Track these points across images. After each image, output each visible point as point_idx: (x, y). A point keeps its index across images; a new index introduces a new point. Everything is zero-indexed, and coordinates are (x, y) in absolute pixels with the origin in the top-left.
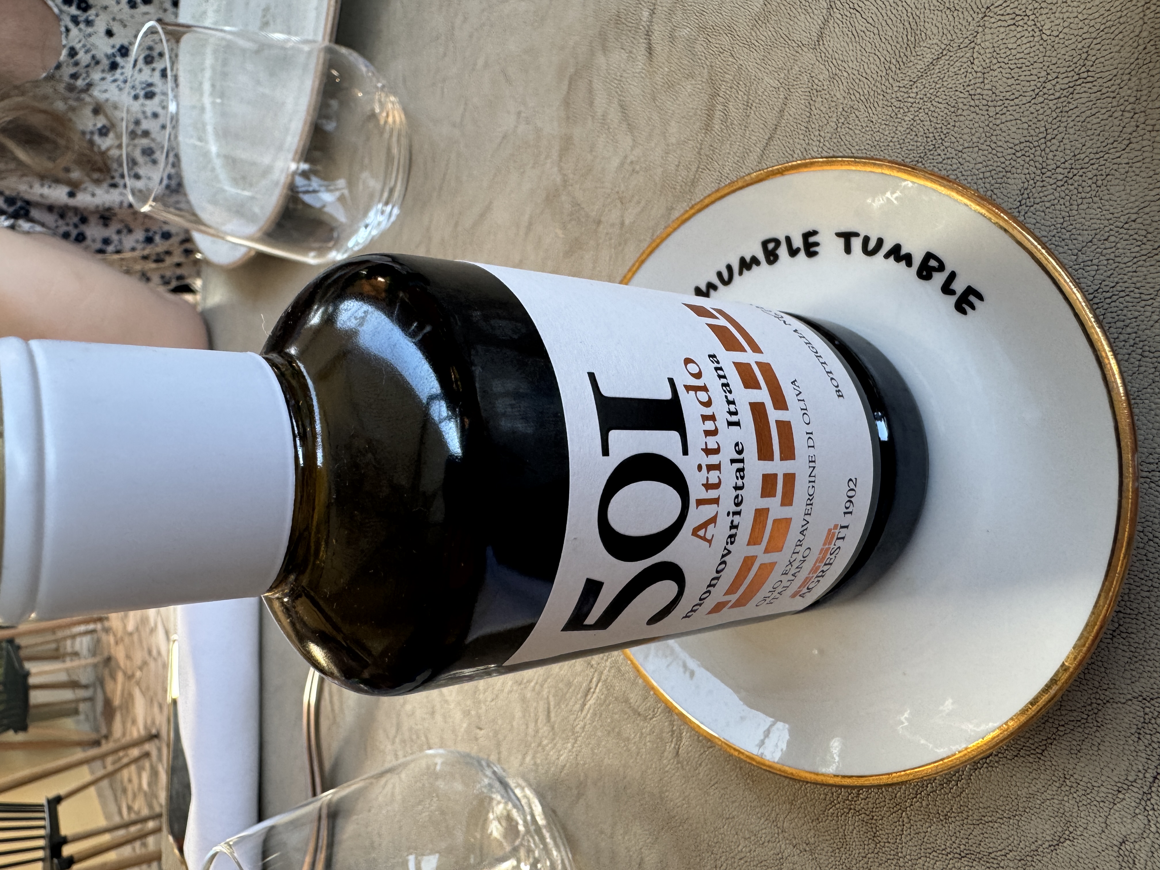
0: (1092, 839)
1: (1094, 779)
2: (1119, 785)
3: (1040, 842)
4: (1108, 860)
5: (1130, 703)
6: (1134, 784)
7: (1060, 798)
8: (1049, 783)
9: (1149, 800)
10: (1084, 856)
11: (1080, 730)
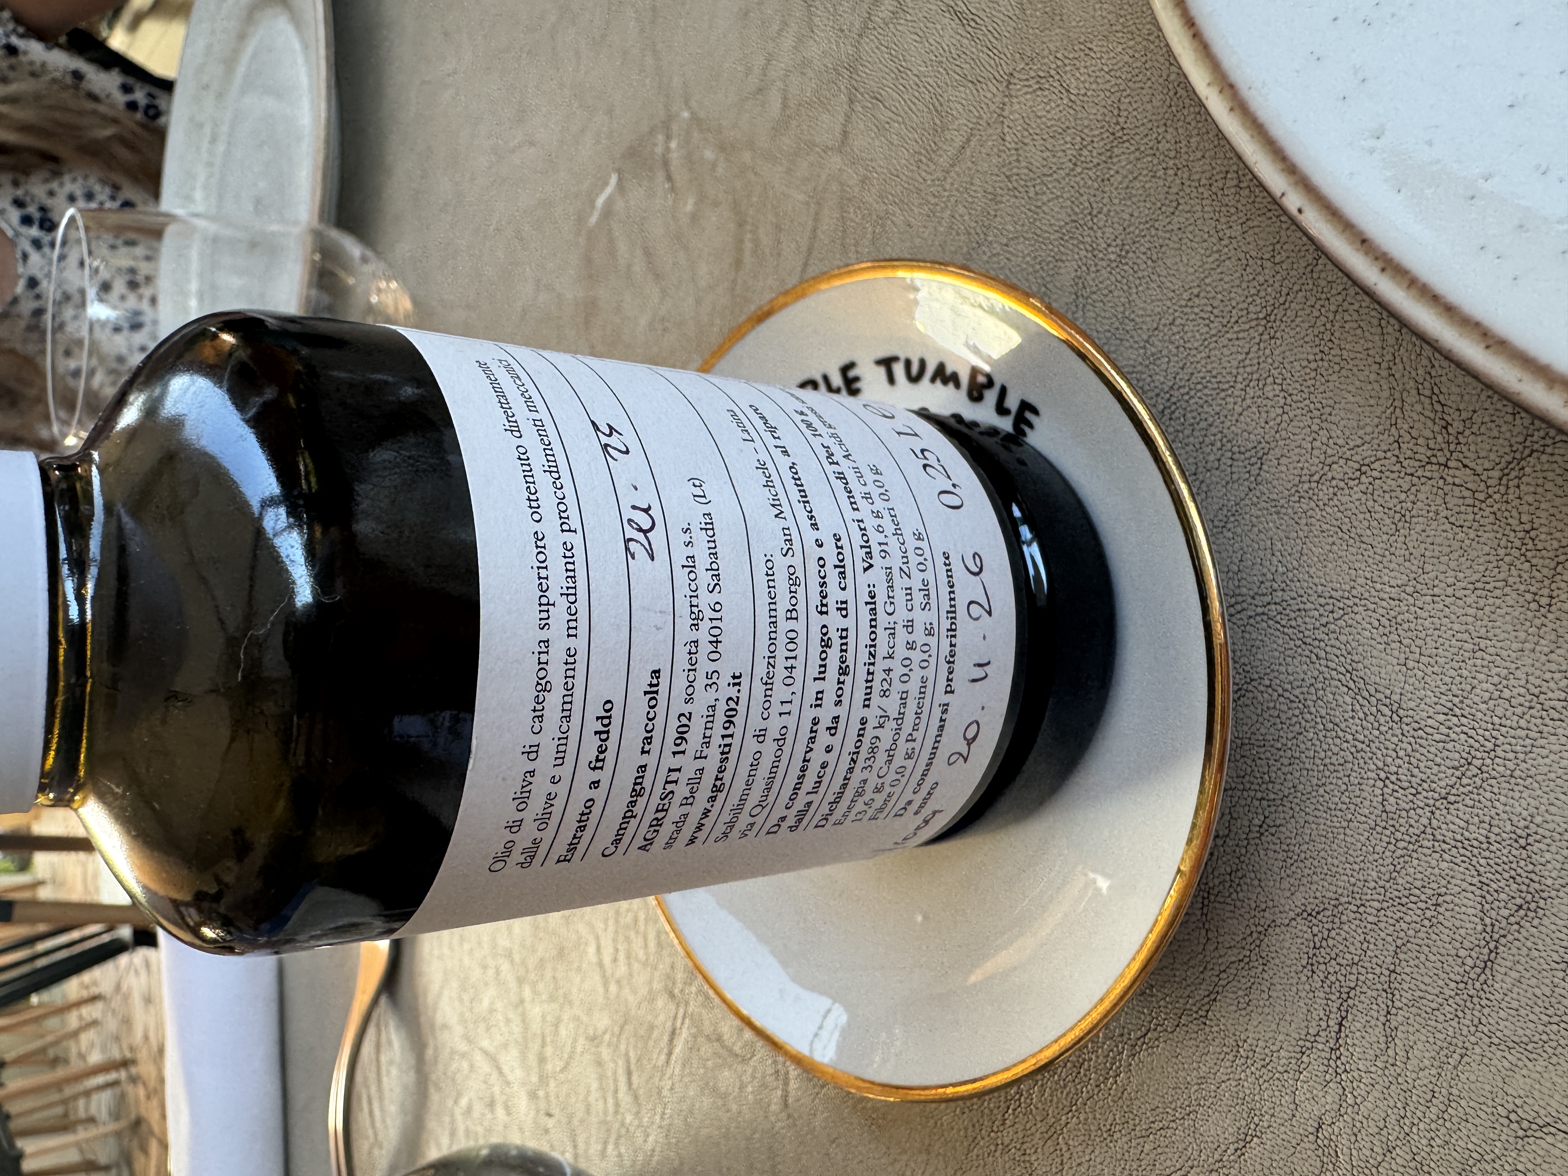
0: (1283, 1129)
1: (1271, 1042)
2: (1301, 1043)
3: (1223, 1147)
4: (1305, 1156)
5: (1294, 923)
6: (1317, 1038)
7: (1237, 1077)
8: (1222, 1056)
9: (1339, 1058)
10: (1277, 1158)
11: (1245, 973)
